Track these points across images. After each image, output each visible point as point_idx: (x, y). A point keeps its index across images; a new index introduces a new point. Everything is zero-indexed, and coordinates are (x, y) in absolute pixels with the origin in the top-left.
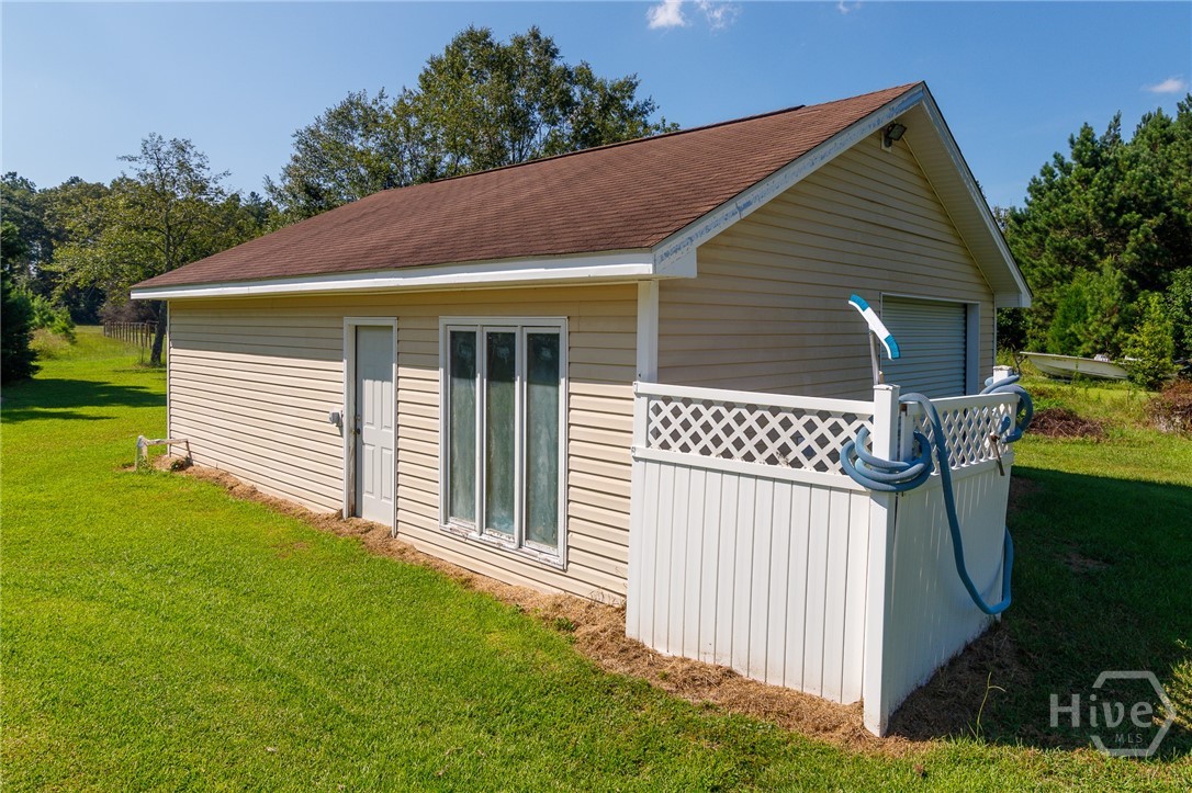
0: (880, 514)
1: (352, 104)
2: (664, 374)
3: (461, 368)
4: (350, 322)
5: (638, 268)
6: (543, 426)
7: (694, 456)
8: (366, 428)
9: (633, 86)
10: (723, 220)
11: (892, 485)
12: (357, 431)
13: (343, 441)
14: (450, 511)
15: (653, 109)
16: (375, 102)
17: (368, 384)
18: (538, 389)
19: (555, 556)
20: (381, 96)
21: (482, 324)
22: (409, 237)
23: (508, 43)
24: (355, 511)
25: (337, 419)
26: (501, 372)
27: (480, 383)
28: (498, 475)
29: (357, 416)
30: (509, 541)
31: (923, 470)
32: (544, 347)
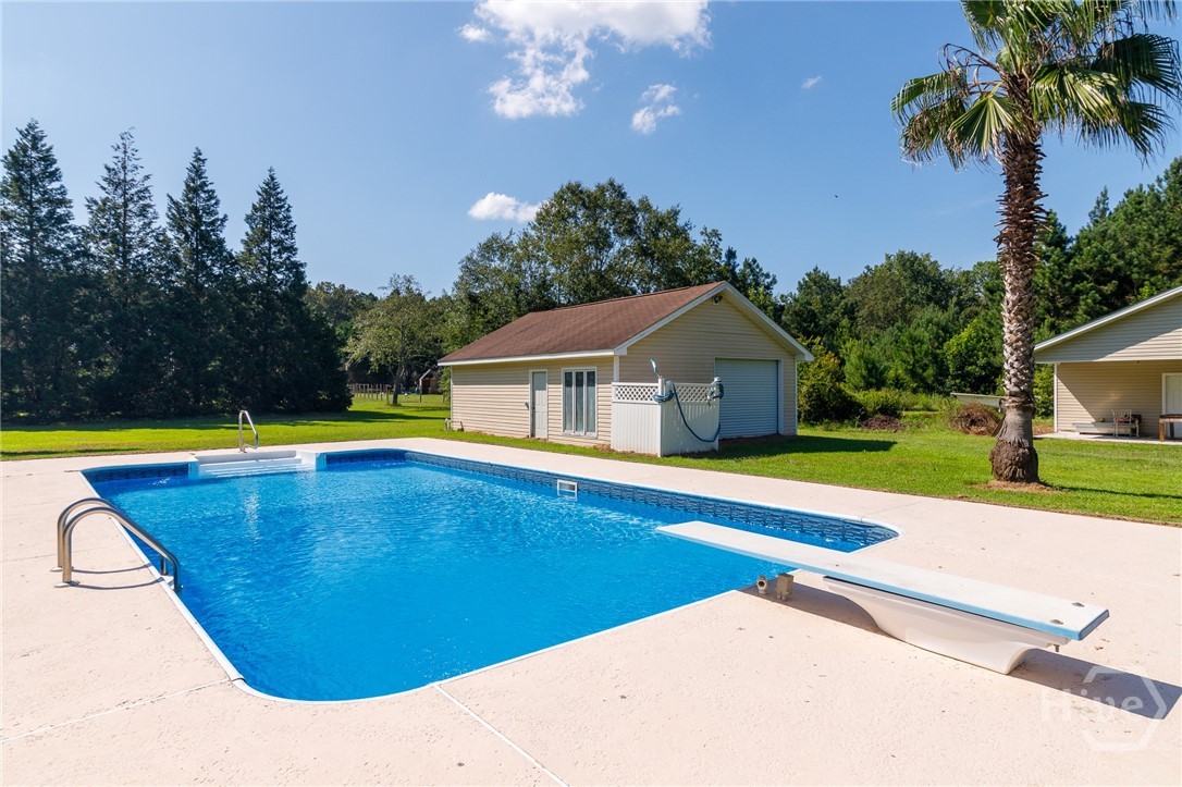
0: (659, 407)
1: (495, 239)
2: (621, 381)
3: (568, 384)
4: (531, 371)
5: (611, 353)
6: (591, 397)
7: (626, 400)
8: (537, 407)
9: (677, 213)
10: (633, 341)
11: (661, 400)
12: (534, 408)
13: (529, 412)
14: (565, 428)
15: (692, 229)
16: (507, 240)
17: (537, 392)
18: (590, 388)
19: (595, 435)
20: (510, 234)
21: (574, 370)
22: (550, 341)
23: (593, 189)
24: (533, 435)
25: (527, 404)
26: (579, 384)
27: (574, 388)
28: (579, 415)
29: (534, 403)
30: (582, 433)
31: (669, 398)
32: (591, 375)
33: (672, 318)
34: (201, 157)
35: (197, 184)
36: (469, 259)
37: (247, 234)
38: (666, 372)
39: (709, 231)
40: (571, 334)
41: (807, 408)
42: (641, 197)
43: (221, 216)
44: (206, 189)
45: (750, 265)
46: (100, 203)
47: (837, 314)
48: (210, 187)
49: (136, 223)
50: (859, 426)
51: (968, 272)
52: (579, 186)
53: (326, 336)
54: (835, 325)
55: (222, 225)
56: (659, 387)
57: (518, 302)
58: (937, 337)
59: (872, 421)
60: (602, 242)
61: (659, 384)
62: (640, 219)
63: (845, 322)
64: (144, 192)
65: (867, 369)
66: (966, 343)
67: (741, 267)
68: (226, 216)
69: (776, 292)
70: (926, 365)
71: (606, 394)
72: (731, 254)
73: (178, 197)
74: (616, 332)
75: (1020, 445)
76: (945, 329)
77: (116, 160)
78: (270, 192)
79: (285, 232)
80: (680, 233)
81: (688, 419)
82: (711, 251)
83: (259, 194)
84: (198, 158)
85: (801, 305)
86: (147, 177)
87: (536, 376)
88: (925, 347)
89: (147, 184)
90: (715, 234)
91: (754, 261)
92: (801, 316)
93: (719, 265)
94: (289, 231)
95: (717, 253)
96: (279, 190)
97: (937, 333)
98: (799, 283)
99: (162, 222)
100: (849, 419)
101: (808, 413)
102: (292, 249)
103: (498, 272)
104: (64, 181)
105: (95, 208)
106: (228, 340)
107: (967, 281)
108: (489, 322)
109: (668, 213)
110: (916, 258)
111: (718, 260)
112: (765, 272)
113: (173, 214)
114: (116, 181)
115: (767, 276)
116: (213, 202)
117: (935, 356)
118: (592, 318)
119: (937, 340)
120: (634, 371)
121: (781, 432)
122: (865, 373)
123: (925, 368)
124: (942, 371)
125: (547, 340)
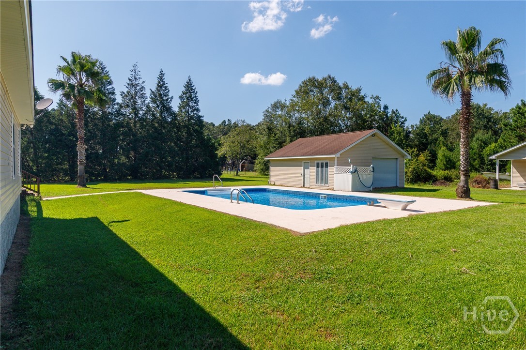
0: (351, 175)
1: (278, 102)
2: (337, 166)
3: (318, 167)
4: (303, 162)
5: (334, 156)
6: (326, 172)
7: (339, 173)
9: (360, 90)
10: (342, 151)
11: (352, 173)
12: (304, 176)
13: (302, 177)
14: (316, 183)
15: (367, 97)
16: (284, 103)
17: (305, 170)
18: (326, 168)
19: (328, 185)
20: (285, 100)
21: (320, 162)
23: (321, 79)
24: (304, 186)
25: (301, 174)
26: (322, 167)
27: (320, 168)
28: (322, 179)
29: (304, 174)
30: (323, 185)
31: (355, 172)
32: (327, 164)
33: (356, 143)
34: (163, 73)
35: (161, 85)
36: (267, 111)
37: (180, 104)
38: (354, 163)
39: (374, 96)
40: (318, 148)
41: (411, 177)
42: (344, 82)
43: (170, 97)
44: (164, 86)
45: (394, 113)
46: (126, 93)
47: (438, 134)
48: (166, 85)
49: (139, 101)
50: (432, 184)
51: (506, 113)
52: (314, 78)
53: (211, 146)
54: (436, 139)
55: (171, 100)
56: (351, 168)
57: (290, 131)
58: (481, 146)
59: (437, 182)
60: (326, 103)
61: (351, 167)
62: (344, 93)
63: (441, 138)
64: (143, 88)
65: (446, 161)
66: (493, 149)
67: (391, 113)
68: (172, 97)
69: (407, 125)
70: (475, 159)
71: (332, 171)
72: (386, 107)
73: (154, 89)
74: (335, 148)
75: (464, 187)
76: (484, 143)
77: (131, 76)
78: (189, 87)
79: (195, 103)
80: (362, 99)
81: (361, 179)
82: (376, 105)
83: (185, 87)
84: (162, 74)
85: (420, 130)
86: (143, 82)
87: (306, 164)
88: (474, 151)
89: (143, 85)
90: (377, 97)
91: (397, 111)
92: (420, 136)
93: (380, 112)
94: (196, 102)
95: (379, 106)
96: (193, 85)
97: (481, 144)
98: (421, 119)
99: (148, 100)
100: (428, 182)
101: (412, 179)
102: (198, 110)
103: (280, 116)
104: (114, 85)
105: (124, 95)
106: (175, 148)
107: (505, 117)
108: (277, 139)
109: (356, 90)
110: (479, 107)
111: (379, 110)
112: (401, 116)
113: (152, 97)
114: (132, 84)
115: (403, 118)
116: (167, 91)
117: (480, 155)
118: (326, 142)
119: (481, 148)
120: (342, 163)
121: (398, 186)
122: (445, 163)
123: (474, 160)
124: (482, 162)
125: (309, 150)
